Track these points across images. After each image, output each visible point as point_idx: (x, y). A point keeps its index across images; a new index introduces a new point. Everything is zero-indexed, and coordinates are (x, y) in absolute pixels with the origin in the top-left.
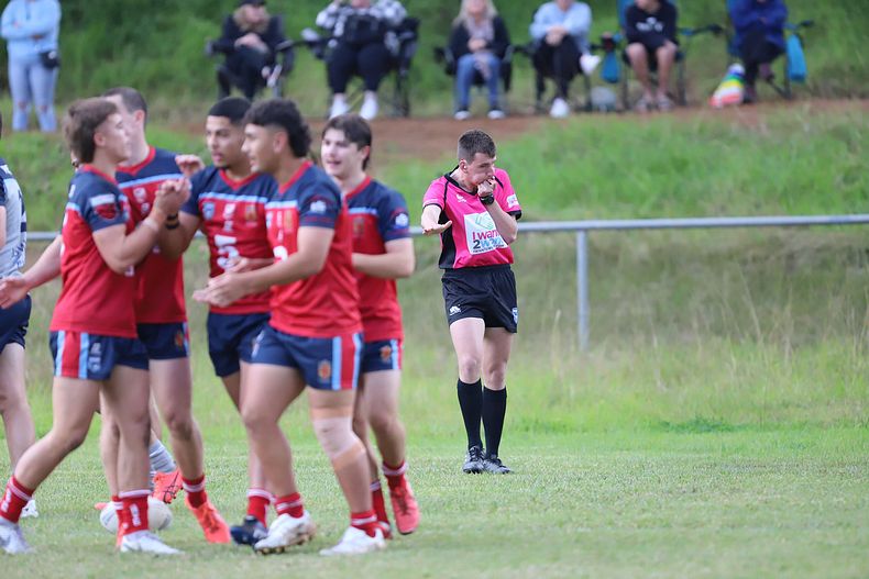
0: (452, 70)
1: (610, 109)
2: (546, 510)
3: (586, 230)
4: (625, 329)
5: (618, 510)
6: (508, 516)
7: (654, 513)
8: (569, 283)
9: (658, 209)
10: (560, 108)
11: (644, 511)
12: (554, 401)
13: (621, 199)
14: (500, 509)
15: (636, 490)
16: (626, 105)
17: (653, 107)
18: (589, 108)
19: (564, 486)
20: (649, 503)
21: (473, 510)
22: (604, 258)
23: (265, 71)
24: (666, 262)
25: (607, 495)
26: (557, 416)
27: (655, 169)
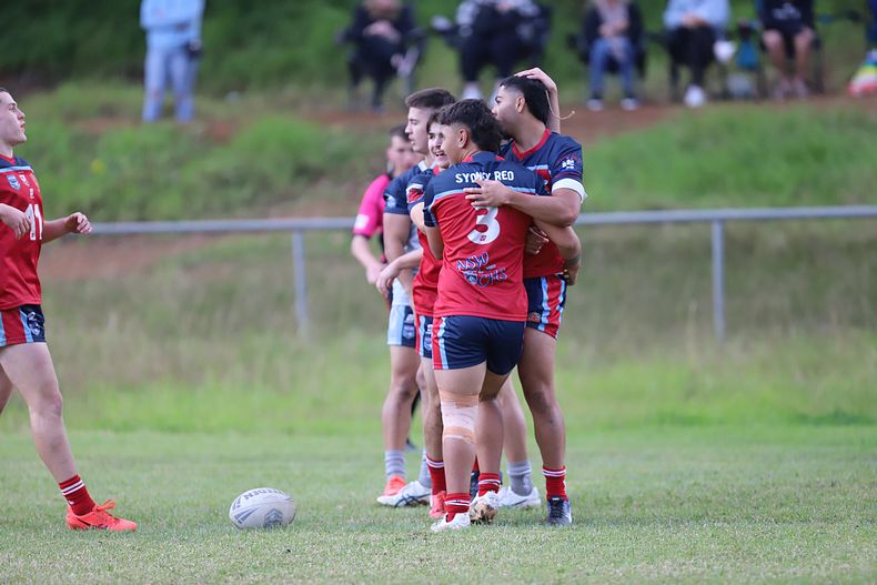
0: (585, 58)
1: (746, 97)
2: (681, 504)
3: (723, 221)
4: (763, 320)
5: (755, 504)
6: (644, 509)
7: (792, 508)
8: (705, 274)
9: (795, 199)
10: (695, 97)
11: (782, 505)
12: (691, 393)
13: (759, 188)
14: (635, 502)
15: (773, 485)
16: (762, 93)
17: (790, 95)
18: (725, 96)
19: (701, 479)
20: (787, 497)
21: (607, 504)
22: (741, 248)
23: (396, 60)
24: (805, 253)
25: (744, 489)
26: (692, 408)
27: (793, 158)
